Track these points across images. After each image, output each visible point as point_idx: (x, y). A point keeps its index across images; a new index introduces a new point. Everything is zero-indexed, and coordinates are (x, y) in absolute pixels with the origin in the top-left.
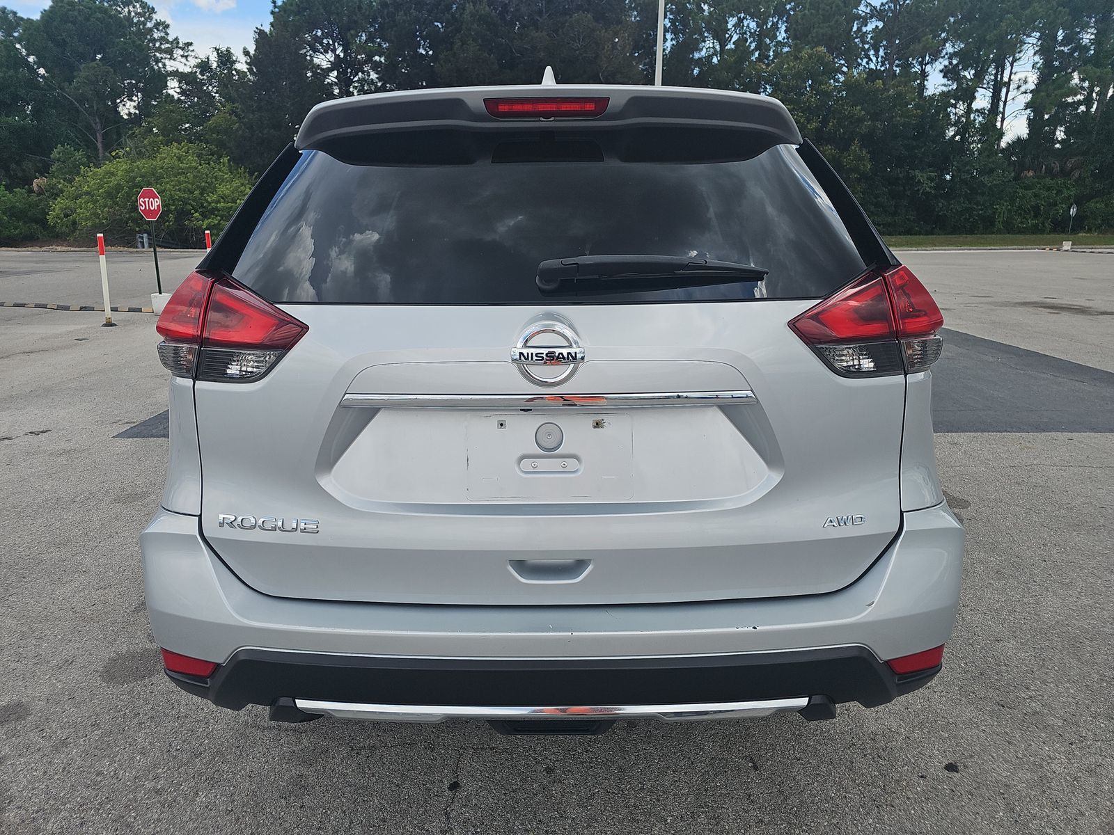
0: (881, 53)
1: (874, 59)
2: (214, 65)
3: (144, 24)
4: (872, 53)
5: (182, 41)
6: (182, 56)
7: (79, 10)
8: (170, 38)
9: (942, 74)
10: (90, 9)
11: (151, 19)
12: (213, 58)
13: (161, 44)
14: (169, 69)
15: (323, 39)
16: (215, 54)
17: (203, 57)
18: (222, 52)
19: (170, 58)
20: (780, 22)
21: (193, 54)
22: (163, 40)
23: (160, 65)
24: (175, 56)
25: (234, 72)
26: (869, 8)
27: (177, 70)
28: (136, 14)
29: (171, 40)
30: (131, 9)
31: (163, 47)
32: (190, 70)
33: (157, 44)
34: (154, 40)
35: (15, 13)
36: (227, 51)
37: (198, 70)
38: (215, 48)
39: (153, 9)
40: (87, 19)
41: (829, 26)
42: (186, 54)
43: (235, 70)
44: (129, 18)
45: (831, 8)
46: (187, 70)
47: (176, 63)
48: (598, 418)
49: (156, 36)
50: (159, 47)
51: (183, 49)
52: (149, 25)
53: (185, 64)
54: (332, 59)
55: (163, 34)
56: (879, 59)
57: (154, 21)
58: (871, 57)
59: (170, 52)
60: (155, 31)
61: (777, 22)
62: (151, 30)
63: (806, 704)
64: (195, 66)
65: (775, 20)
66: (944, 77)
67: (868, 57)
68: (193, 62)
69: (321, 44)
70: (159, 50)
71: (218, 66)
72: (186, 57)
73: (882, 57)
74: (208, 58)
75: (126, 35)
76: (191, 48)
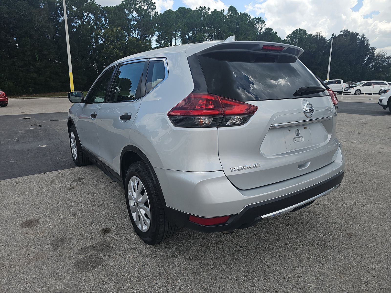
0: (137, 32)
1: (135, 34)
4: (134, 31)
9: (155, 41)
20: (102, 17)
26: (132, 17)
41: (121, 21)
45: (121, 15)
56: (136, 34)
58: (134, 33)
61: (101, 17)
65: (100, 16)
66: (156, 42)
67: (133, 33)
73: (137, 33)
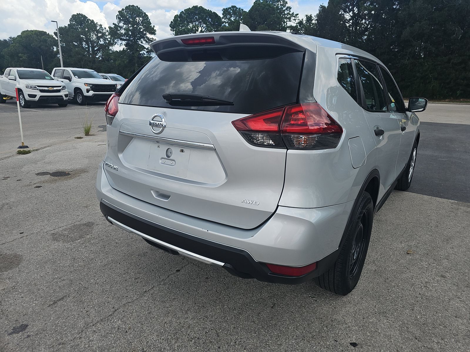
2: (304, 22)
3: (282, 8)
5: (295, 13)
6: (294, 20)
7: (261, 6)
8: (291, 13)
10: (265, 5)
11: (285, 6)
12: (305, 19)
13: (287, 16)
14: (288, 25)
15: (350, 6)
16: (306, 17)
17: (301, 19)
18: (308, 16)
19: (289, 21)
21: (298, 18)
22: (288, 14)
23: (285, 24)
24: (291, 20)
25: (311, 24)
27: (291, 25)
28: (281, 5)
29: (291, 14)
30: (279, 3)
31: (288, 17)
32: (296, 25)
33: (286, 16)
34: (285, 14)
35: (242, 10)
36: (310, 16)
37: (298, 25)
38: (306, 15)
39: (287, 2)
40: (263, 9)
42: (295, 19)
43: (312, 23)
44: (277, 7)
46: (294, 25)
47: (291, 22)
48: (182, 149)
49: (286, 13)
50: (287, 17)
51: (294, 17)
52: (284, 9)
53: (294, 23)
54: (352, 15)
55: (288, 12)
57: (286, 7)
59: (290, 18)
60: (286, 11)
62: (284, 10)
63: (223, 265)
64: (298, 23)
68: (297, 21)
69: (349, 8)
70: (286, 18)
71: (306, 22)
72: (295, 20)
74: (303, 20)
75: (275, 14)
76: (297, 16)
